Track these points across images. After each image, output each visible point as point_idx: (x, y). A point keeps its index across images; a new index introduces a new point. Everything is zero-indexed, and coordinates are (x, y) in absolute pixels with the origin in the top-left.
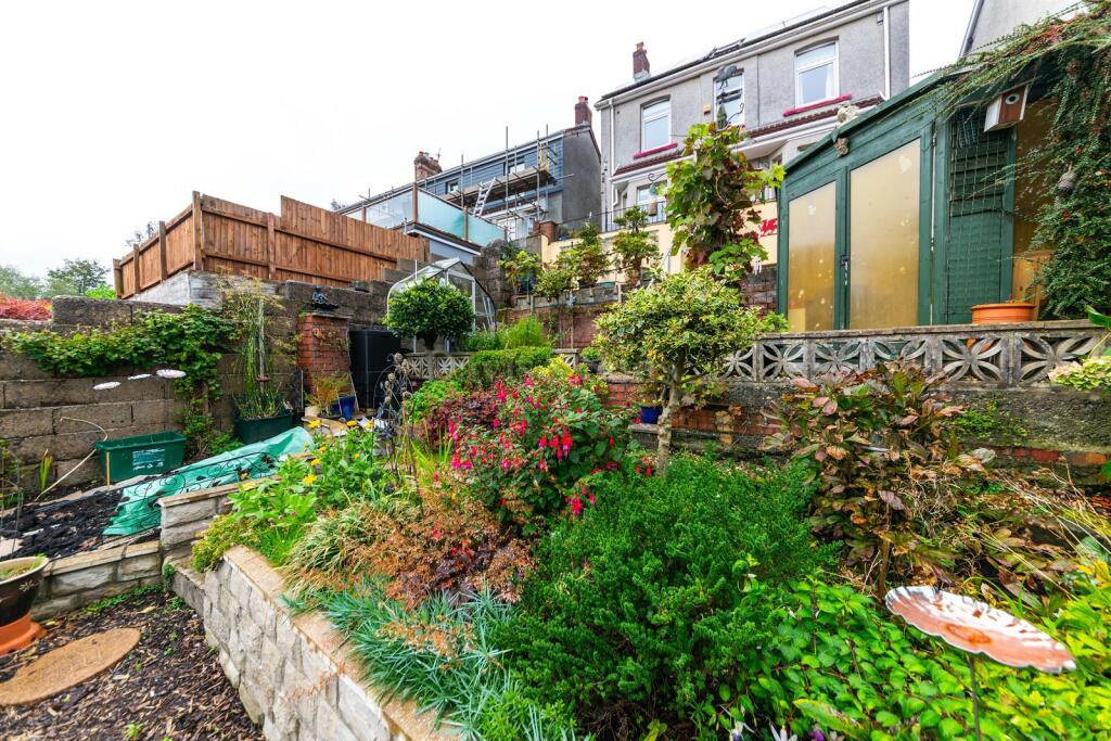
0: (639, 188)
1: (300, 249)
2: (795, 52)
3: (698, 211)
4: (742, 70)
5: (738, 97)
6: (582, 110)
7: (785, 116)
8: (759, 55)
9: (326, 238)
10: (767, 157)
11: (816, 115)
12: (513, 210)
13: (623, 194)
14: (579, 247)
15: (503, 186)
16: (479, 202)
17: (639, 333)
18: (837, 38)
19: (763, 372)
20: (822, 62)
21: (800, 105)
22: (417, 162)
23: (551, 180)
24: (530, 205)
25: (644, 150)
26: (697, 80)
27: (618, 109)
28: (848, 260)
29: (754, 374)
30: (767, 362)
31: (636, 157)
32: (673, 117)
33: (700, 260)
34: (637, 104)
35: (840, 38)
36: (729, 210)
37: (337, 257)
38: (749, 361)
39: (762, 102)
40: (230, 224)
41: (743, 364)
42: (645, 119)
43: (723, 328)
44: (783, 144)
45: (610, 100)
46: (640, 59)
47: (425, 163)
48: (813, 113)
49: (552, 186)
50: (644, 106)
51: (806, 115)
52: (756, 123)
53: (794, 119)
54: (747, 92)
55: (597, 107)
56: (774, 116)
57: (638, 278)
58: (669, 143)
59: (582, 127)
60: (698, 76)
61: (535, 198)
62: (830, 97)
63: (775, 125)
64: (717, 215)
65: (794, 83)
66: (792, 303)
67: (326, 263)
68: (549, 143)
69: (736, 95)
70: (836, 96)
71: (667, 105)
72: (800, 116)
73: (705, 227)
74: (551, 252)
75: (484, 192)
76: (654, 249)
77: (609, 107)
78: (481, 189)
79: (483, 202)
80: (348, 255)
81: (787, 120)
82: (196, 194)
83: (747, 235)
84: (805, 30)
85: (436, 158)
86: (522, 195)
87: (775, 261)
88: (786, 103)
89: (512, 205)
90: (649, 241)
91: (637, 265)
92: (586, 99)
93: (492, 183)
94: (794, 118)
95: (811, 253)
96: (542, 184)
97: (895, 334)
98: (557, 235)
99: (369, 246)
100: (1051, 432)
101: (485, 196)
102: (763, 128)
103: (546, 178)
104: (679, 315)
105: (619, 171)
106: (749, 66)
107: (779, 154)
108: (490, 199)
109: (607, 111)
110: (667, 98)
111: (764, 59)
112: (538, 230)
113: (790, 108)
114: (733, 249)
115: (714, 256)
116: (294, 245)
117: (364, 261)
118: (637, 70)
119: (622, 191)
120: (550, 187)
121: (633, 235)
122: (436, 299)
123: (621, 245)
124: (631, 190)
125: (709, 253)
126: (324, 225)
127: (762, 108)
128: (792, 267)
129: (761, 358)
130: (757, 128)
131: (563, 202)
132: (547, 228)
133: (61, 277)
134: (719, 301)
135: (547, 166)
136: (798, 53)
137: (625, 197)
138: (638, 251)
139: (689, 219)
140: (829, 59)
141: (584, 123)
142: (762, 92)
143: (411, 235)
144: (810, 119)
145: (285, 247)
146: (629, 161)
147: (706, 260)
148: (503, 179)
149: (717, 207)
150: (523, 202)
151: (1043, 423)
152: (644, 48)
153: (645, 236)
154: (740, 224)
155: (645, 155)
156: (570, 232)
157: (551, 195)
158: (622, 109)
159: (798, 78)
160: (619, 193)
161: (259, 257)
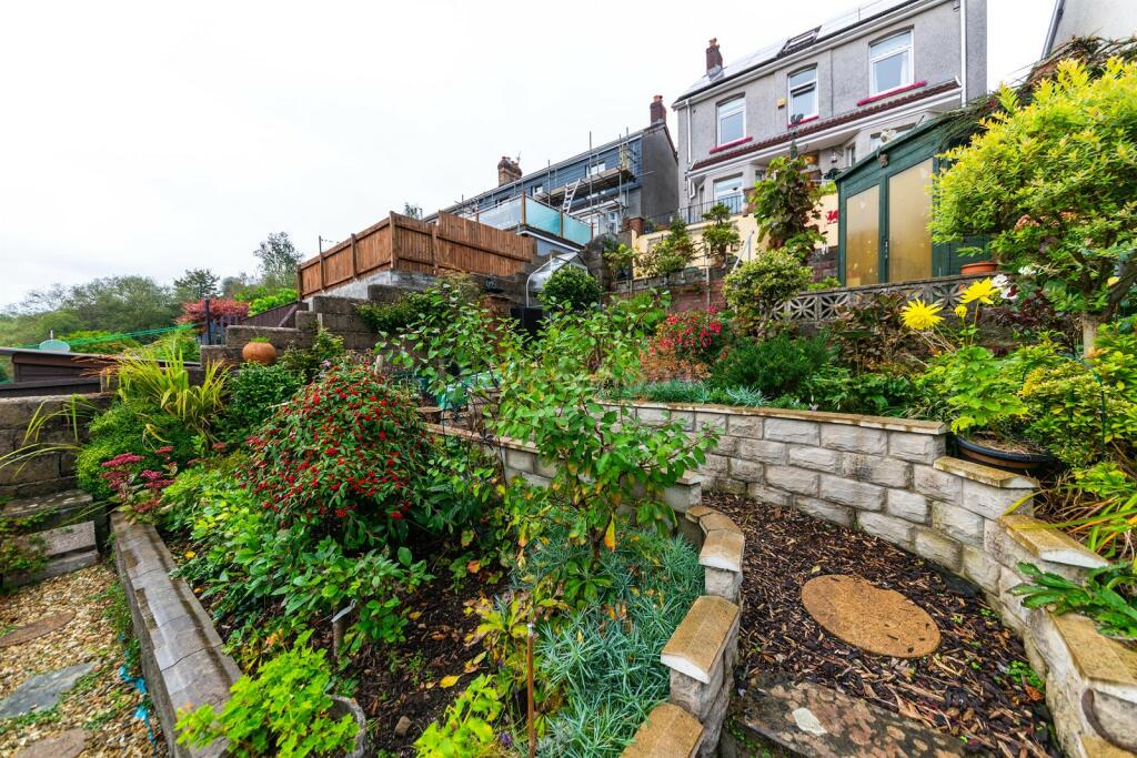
0: (716, 181)
1: (451, 250)
2: (870, 44)
3: (777, 212)
4: (816, 64)
5: (812, 90)
6: (657, 109)
7: (859, 105)
8: (833, 49)
9: (467, 241)
10: (840, 146)
11: (890, 103)
12: (596, 207)
13: (700, 187)
14: (669, 238)
15: (587, 186)
16: (565, 202)
17: (750, 282)
18: (912, 27)
19: (821, 314)
20: (898, 51)
21: (873, 94)
22: (500, 166)
23: (632, 178)
24: (612, 202)
25: (720, 145)
26: (771, 77)
27: (694, 109)
28: (888, 240)
29: (815, 316)
30: (824, 307)
31: (712, 152)
32: (748, 113)
33: (779, 243)
34: (712, 103)
35: (916, 27)
36: (799, 212)
37: (474, 255)
38: (812, 308)
39: (836, 94)
40: (410, 233)
41: (809, 311)
42: (720, 117)
43: (792, 276)
44: (856, 133)
45: (687, 100)
46: (714, 56)
47: (509, 168)
48: (886, 101)
49: (631, 184)
50: (719, 104)
51: (879, 103)
52: (830, 114)
53: (868, 109)
54: (821, 85)
55: (674, 108)
56: (847, 106)
57: (724, 261)
58: (745, 137)
59: (657, 125)
60: (772, 73)
61: (617, 195)
62: (904, 85)
63: (848, 115)
64: (790, 216)
65: (868, 73)
66: (849, 274)
67: (467, 261)
68: (629, 143)
69: (810, 88)
70: (911, 82)
71: (742, 101)
72: (873, 105)
73: (783, 223)
74: (642, 245)
75: (570, 193)
76: (736, 237)
77: (686, 107)
78: (567, 190)
79: (570, 201)
80: (481, 253)
81: (860, 109)
82: (392, 213)
83: (811, 227)
84: (880, 22)
85: (516, 161)
86: (603, 193)
87: (836, 244)
88: (859, 93)
89: (595, 202)
90: (732, 231)
91: (722, 250)
92: (661, 97)
93: (577, 184)
94: (868, 107)
95: (862, 236)
96: (624, 182)
97: (904, 285)
98: (645, 229)
99: (496, 247)
100: (995, 336)
101: (572, 196)
102: (836, 118)
103: (627, 176)
104: (770, 272)
105: (696, 167)
106: (823, 61)
107: (851, 142)
108: (576, 198)
109: (684, 112)
110: (742, 95)
111: (837, 53)
112: (627, 226)
113: (863, 98)
114: (801, 236)
115: (789, 241)
116: (448, 247)
117: (492, 258)
118: (710, 65)
119: (699, 185)
120: (629, 184)
121: (718, 226)
122: (578, 282)
123: (709, 236)
124: (708, 184)
125: (785, 240)
126: (466, 231)
127: (836, 99)
128: (849, 247)
129: (820, 305)
130: (830, 119)
131: (642, 198)
132: (636, 224)
133: (184, 286)
134: (790, 264)
135: (627, 165)
136: (872, 44)
137: (702, 189)
138: (724, 240)
139: (771, 219)
140: (904, 48)
141: (659, 121)
142: (836, 84)
143: (523, 235)
144: (884, 108)
145: (442, 249)
146: (705, 156)
147: (783, 245)
148: (588, 180)
149: (790, 210)
150: (605, 199)
151: (990, 331)
152: (717, 44)
153: (728, 226)
154: (806, 220)
155: (721, 149)
156: (655, 225)
157: (632, 190)
158: (699, 108)
159: (871, 66)
160: (696, 187)
161: (427, 258)
